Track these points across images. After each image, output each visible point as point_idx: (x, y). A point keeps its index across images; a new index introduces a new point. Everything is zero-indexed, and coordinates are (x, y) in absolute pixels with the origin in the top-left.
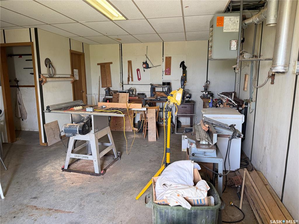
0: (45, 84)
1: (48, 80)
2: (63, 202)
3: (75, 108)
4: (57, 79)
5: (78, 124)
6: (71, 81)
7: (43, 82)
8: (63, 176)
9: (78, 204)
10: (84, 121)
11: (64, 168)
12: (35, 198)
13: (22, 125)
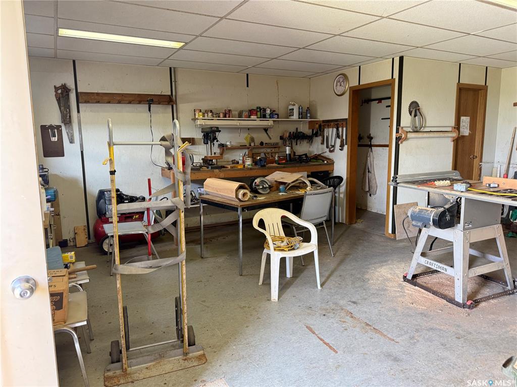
0: (404, 142)
1: (409, 135)
2: (389, 322)
3: (437, 183)
4: (425, 135)
5: (433, 209)
6: (451, 137)
7: (400, 139)
8: (403, 288)
9: (408, 335)
10: (445, 206)
11: (406, 277)
12: (354, 303)
13: (368, 202)
